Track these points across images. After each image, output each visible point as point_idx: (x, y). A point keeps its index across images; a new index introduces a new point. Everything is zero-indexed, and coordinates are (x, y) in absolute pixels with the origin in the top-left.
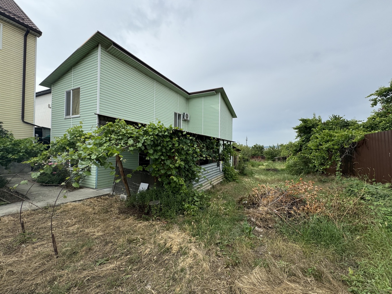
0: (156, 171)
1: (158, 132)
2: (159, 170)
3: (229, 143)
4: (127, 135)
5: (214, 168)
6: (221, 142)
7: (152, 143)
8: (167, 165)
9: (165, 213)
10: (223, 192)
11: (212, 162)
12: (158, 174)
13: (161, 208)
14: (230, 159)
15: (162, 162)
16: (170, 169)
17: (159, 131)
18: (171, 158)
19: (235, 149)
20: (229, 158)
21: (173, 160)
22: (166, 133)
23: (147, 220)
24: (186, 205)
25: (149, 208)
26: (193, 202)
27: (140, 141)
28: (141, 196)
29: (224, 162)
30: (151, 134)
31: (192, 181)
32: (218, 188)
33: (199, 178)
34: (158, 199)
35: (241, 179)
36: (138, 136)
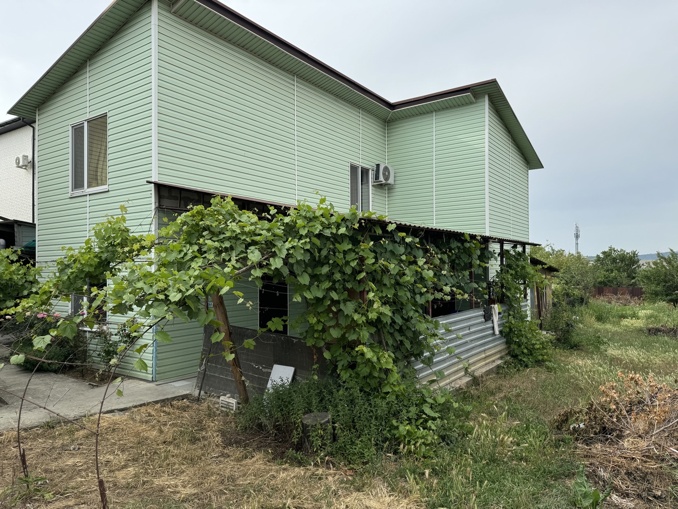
0: (316, 331)
1: (321, 228)
2: (324, 330)
3: (519, 249)
4: (244, 237)
5: (474, 325)
6: (495, 247)
7: (307, 257)
8: (347, 315)
9: (345, 446)
10: (505, 396)
11: (469, 306)
12: (323, 339)
13: (336, 432)
14: (525, 297)
15: (334, 309)
16: (353, 326)
17: (322, 224)
18: (356, 295)
19: (540, 267)
20: (521, 294)
21: (360, 301)
22: (343, 230)
23: (300, 464)
24: (404, 429)
25: (303, 432)
26: (421, 420)
27: (278, 253)
28: (279, 399)
29: (504, 308)
30: (303, 232)
31: (413, 362)
32: (492, 385)
33: (433, 354)
34: (326, 409)
35: (563, 359)
36: (271, 238)
